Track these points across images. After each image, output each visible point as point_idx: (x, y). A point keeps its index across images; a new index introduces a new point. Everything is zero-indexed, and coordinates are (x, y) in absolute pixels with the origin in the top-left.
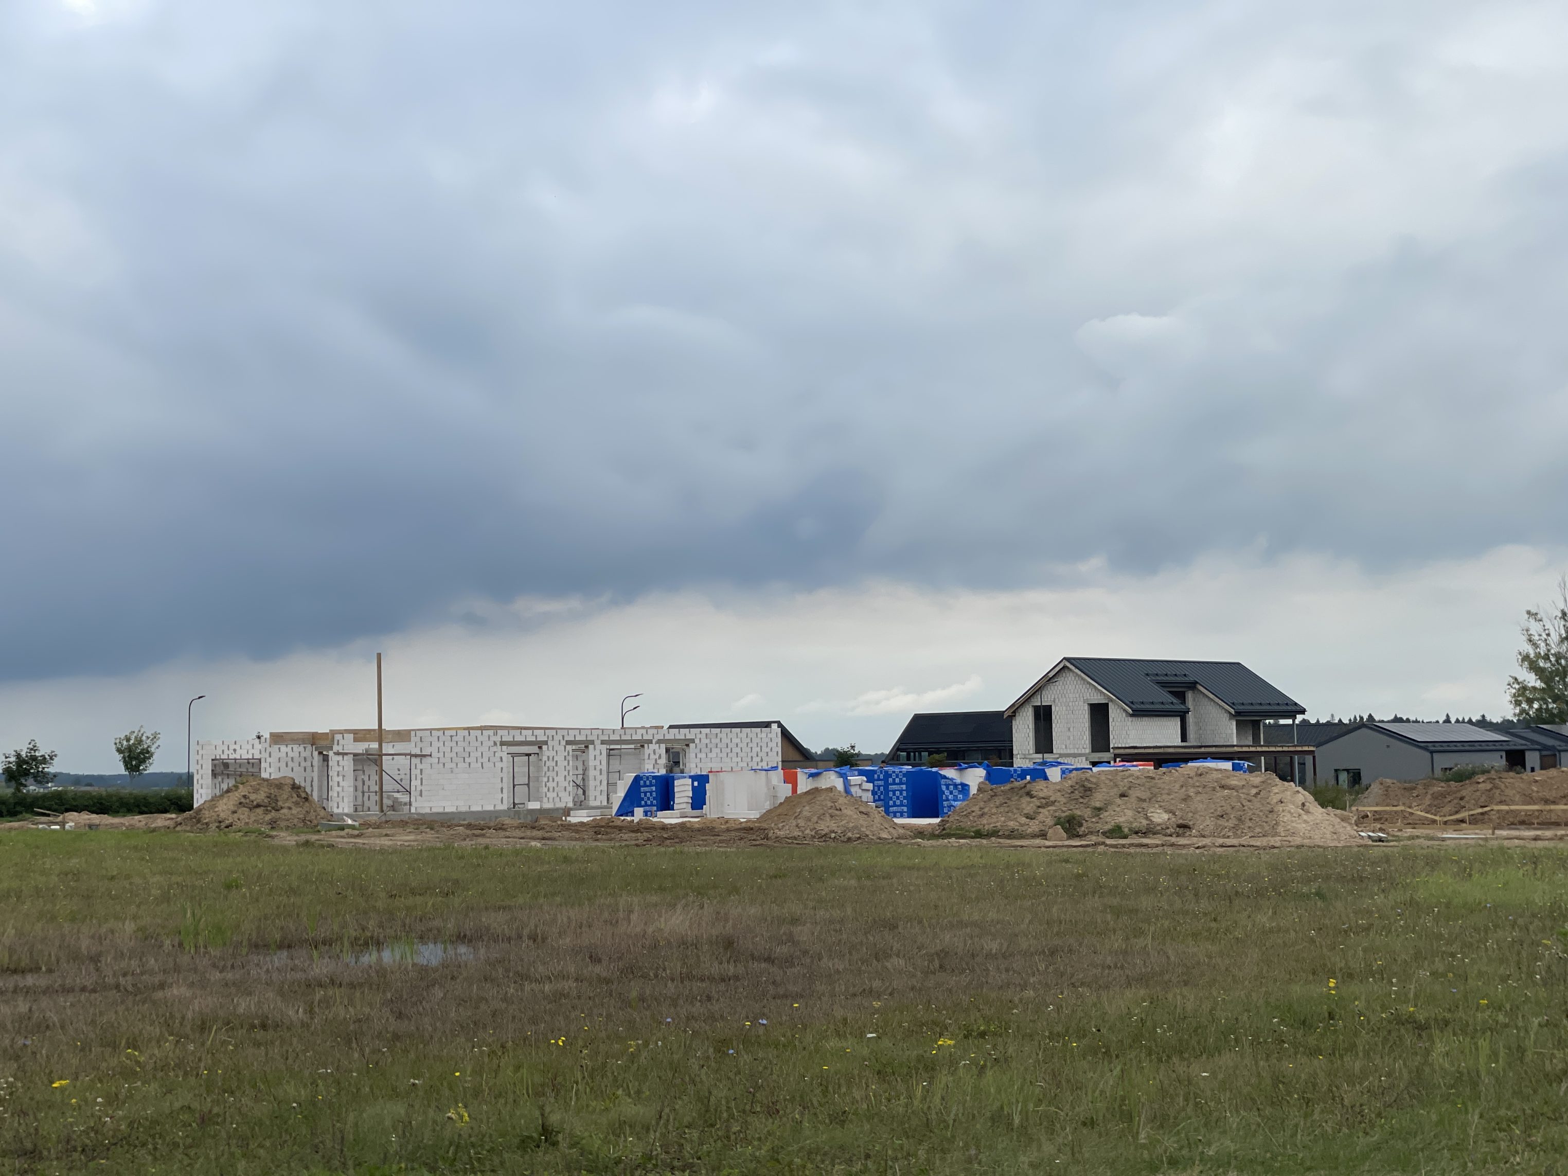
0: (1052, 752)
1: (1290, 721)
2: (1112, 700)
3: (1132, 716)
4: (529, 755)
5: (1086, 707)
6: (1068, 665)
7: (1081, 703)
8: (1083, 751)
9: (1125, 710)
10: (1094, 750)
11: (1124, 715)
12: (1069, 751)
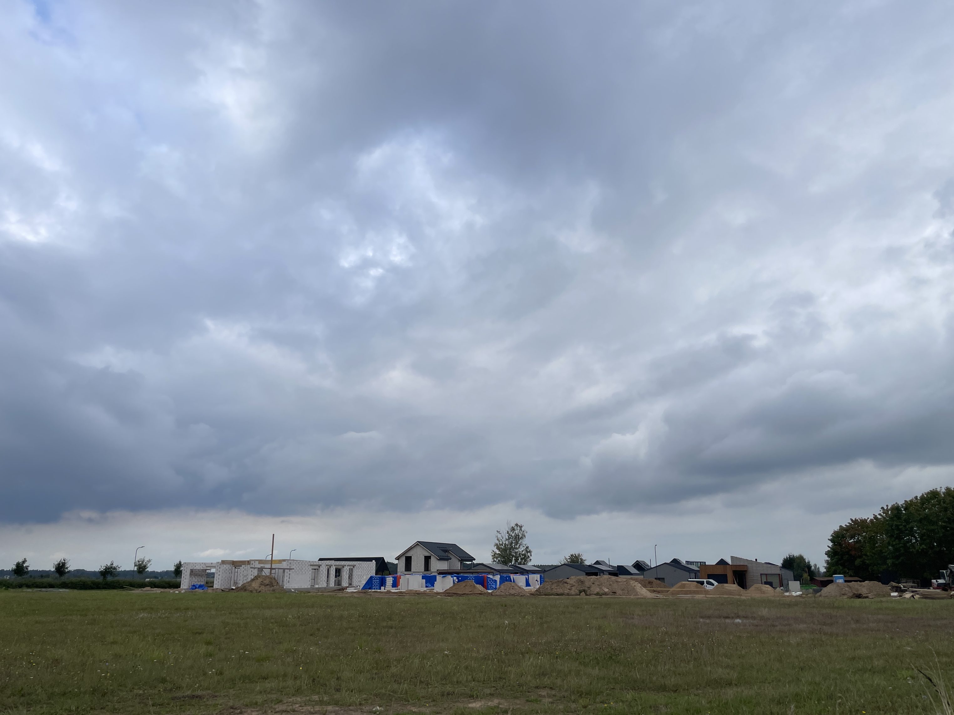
0: (411, 571)
1: (471, 563)
2: (432, 555)
3: (438, 560)
4: (315, 569)
5: (424, 557)
6: (419, 543)
7: (422, 556)
8: (422, 571)
9: (437, 558)
10: (425, 571)
11: (436, 559)
12: (417, 571)
